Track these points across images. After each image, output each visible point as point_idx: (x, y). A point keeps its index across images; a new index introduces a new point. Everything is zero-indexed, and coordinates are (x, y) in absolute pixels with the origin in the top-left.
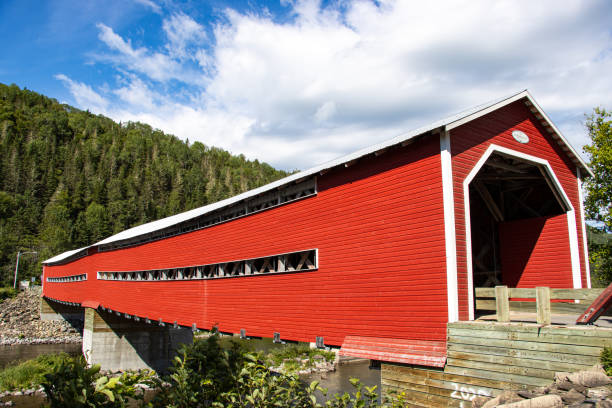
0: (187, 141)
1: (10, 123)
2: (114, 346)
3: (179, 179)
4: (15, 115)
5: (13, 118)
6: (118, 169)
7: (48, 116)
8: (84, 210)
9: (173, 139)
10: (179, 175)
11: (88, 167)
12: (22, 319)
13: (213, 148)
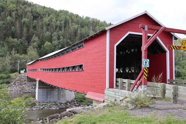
0: (83, 16)
1: (16, 12)
2: (45, 93)
3: (79, 32)
4: (17, 9)
5: (17, 10)
6: (56, 28)
7: (29, 9)
8: (44, 44)
9: (77, 16)
10: (79, 30)
11: (45, 28)
12: (20, 84)
13: (93, 19)
